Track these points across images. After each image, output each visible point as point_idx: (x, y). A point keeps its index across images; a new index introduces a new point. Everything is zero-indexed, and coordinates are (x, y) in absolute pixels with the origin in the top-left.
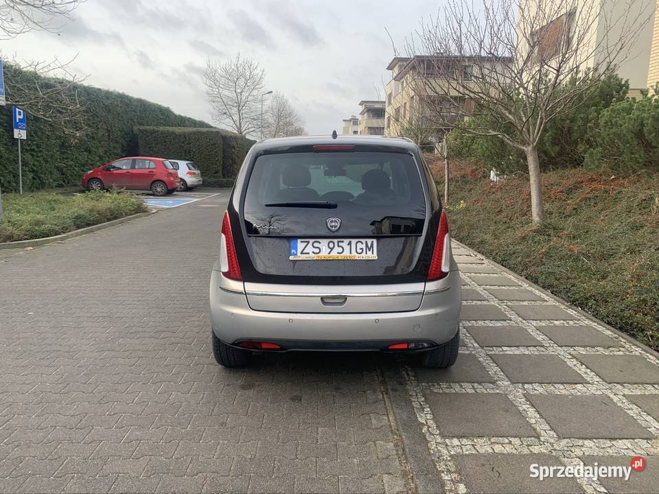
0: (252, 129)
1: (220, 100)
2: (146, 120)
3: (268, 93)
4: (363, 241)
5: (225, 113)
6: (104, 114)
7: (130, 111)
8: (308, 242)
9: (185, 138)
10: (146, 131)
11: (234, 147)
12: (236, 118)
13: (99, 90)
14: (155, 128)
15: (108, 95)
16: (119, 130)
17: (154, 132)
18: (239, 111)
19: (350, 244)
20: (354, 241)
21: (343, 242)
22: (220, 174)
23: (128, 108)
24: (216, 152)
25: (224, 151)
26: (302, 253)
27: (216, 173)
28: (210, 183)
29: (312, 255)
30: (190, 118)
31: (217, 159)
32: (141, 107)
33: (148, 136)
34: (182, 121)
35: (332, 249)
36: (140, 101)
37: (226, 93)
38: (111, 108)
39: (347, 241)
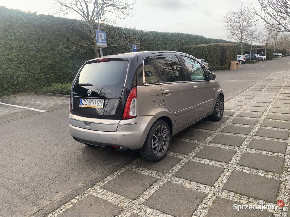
0: (248, 40)
1: (231, 28)
2: (190, 43)
3: (256, 21)
4: (100, 100)
5: (234, 34)
6: (170, 43)
7: (182, 40)
8: (85, 100)
9: (203, 49)
10: (187, 48)
11: (227, 51)
12: (240, 35)
13: (169, 33)
14: (191, 46)
15: (172, 34)
16: (177, 49)
17: (191, 48)
18: (241, 32)
19: (96, 101)
20: (97, 100)
21: (94, 100)
22: (219, 64)
23: (181, 39)
24: (217, 54)
25: (222, 53)
26: (82, 104)
27: (217, 63)
28: (213, 68)
29: (85, 105)
30: (214, 39)
31: (217, 57)
32: (188, 37)
33: (188, 50)
34: (209, 41)
35: (90, 103)
36: (187, 35)
37: (235, 24)
38: (173, 40)
39: (95, 100)
